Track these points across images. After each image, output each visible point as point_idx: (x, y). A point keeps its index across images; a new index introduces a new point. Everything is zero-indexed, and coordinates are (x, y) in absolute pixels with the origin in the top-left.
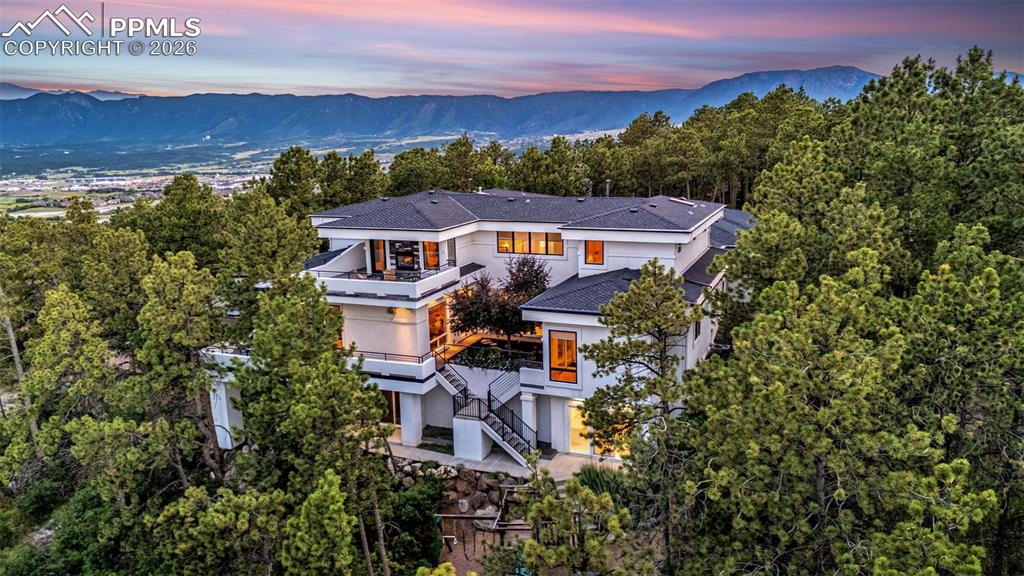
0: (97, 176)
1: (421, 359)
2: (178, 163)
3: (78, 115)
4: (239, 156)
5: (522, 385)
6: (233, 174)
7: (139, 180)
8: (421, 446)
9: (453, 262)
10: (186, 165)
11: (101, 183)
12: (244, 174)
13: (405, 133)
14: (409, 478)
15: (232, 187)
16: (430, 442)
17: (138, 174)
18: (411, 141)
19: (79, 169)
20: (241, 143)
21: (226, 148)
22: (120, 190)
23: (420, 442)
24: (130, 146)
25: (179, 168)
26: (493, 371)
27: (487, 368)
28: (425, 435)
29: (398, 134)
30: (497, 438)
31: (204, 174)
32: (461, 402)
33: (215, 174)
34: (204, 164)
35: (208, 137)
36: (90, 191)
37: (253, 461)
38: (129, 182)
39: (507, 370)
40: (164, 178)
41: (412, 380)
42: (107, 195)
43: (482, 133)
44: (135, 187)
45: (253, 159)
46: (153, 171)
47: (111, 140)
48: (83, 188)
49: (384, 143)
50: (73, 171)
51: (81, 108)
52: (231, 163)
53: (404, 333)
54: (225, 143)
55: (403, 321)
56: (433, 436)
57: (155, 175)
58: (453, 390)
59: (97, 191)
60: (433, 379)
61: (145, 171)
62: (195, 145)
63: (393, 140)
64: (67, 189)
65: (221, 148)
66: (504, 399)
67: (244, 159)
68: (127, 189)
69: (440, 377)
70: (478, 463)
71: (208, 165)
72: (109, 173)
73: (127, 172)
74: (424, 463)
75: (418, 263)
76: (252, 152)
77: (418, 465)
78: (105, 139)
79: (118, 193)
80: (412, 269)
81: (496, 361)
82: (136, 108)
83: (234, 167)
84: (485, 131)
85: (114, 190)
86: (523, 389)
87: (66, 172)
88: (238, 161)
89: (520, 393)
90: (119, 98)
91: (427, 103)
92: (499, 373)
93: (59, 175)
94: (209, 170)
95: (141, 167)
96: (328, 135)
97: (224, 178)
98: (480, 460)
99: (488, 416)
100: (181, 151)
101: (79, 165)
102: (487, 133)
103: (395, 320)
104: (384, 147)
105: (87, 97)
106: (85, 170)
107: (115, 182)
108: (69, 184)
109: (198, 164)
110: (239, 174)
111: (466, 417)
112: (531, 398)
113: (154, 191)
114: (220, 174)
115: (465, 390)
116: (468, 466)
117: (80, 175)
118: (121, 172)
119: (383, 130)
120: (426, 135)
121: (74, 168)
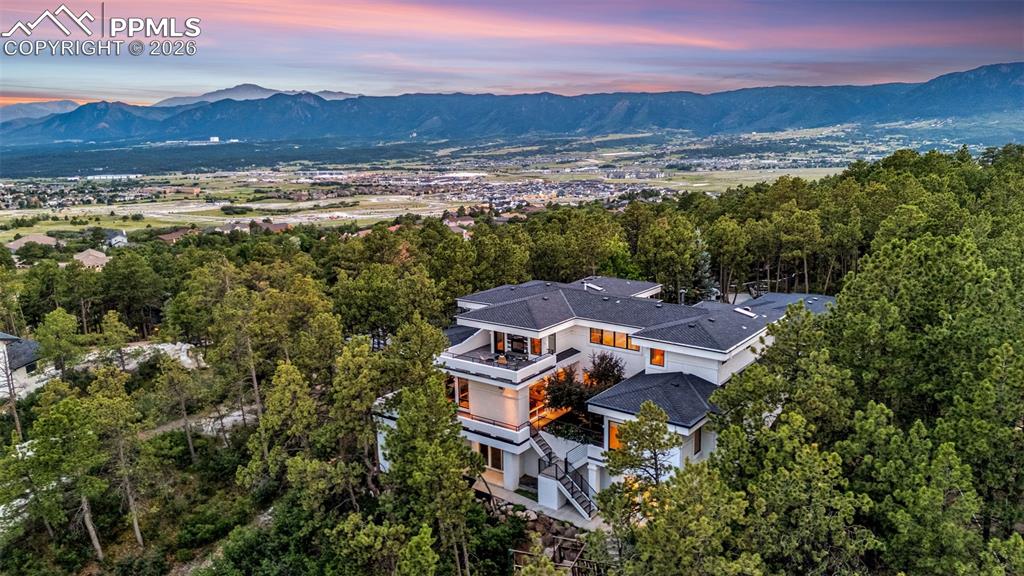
0: (320, 169)
1: (518, 428)
2: (386, 158)
3: (307, 113)
4: (441, 153)
5: (589, 458)
6: (435, 170)
7: (354, 175)
8: (517, 491)
9: (552, 352)
10: (394, 161)
11: (324, 176)
12: (444, 170)
13: (595, 130)
14: (504, 516)
15: (432, 183)
16: (524, 488)
17: (353, 169)
18: (600, 140)
19: (306, 162)
20: (443, 141)
21: (430, 145)
22: (338, 184)
23: (518, 488)
24: (349, 142)
25: (388, 164)
26: (572, 442)
27: (568, 438)
28: (521, 483)
29: (590, 132)
30: (568, 495)
31: (409, 170)
32: (547, 463)
33: (419, 170)
34: (410, 160)
35: (415, 135)
36: (314, 184)
37: (392, 499)
38: (345, 177)
39: (582, 442)
40: (374, 173)
41: (511, 442)
42: (328, 188)
43: (676, 131)
44: (350, 182)
45: (454, 156)
46: (366, 166)
47: (333, 136)
48: (308, 180)
49: (576, 140)
50: (301, 164)
51: (310, 107)
52: (434, 159)
53: (510, 405)
54: (430, 140)
55: (510, 396)
56: (527, 485)
57: (367, 170)
58: (541, 453)
59: (320, 184)
60: (528, 443)
61: (359, 166)
62: (403, 142)
63: (584, 137)
64: (294, 181)
65: (425, 144)
66: (576, 465)
67: (445, 156)
68: (343, 183)
69: (533, 442)
70: (554, 511)
71: (413, 161)
72: (330, 167)
73: (345, 166)
74: (515, 506)
75: (527, 349)
76: (453, 150)
77: (511, 507)
78: (328, 136)
79: (335, 186)
80: (522, 352)
81: (574, 435)
82: (355, 107)
83: (435, 163)
84: (678, 128)
85: (333, 184)
86: (589, 460)
87: (295, 165)
88: (440, 158)
89: (587, 464)
90: (342, 98)
91: (620, 100)
92: (576, 444)
93: (290, 168)
94: (413, 165)
95: (356, 162)
96: (522, 133)
97: (426, 174)
98: (556, 509)
99: (564, 477)
100: (391, 147)
101: (305, 159)
102: (681, 130)
103: (504, 394)
104: (575, 145)
105: (315, 97)
106: (311, 164)
107: (334, 176)
108: (296, 177)
109: (404, 160)
110: (440, 170)
111: (547, 476)
112: (595, 468)
113: (365, 186)
114: (423, 170)
115: (550, 453)
116: (546, 513)
117: (306, 168)
118: (340, 167)
119: (575, 128)
120: (616, 132)
121: (302, 162)
